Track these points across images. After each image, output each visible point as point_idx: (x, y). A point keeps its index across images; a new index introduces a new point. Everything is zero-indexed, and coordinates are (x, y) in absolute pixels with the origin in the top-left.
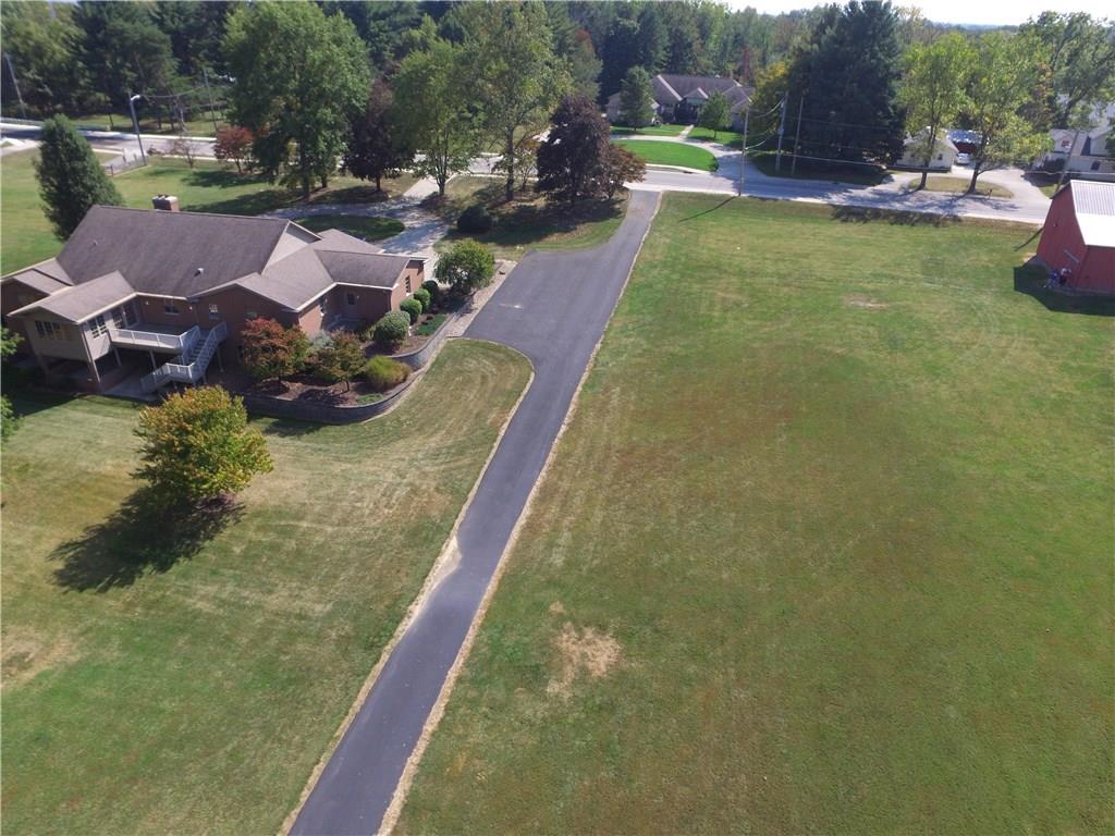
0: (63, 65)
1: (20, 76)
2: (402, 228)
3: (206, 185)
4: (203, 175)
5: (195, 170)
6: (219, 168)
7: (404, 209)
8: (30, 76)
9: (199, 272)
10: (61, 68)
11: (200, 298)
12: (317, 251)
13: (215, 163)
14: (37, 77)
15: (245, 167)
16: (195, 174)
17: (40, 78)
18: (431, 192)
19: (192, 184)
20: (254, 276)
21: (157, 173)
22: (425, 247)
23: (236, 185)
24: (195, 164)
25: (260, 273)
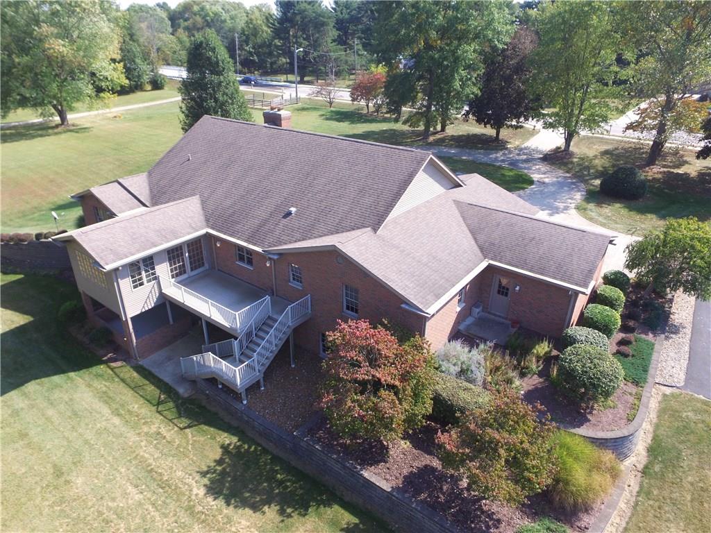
0: (266, 40)
1: (241, 49)
2: (531, 182)
3: (339, 120)
4: (338, 113)
5: (332, 109)
6: (352, 109)
7: (527, 161)
8: (248, 49)
9: (289, 214)
10: (265, 42)
11: (281, 254)
12: (458, 203)
13: (350, 105)
14: (251, 50)
15: (374, 109)
16: (332, 111)
17: (253, 51)
18: (554, 147)
19: (327, 119)
20: (364, 235)
21: (303, 109)
22: (566, 208)
23: (363, 122)
24: (333, 105)
25: (375, 230)
